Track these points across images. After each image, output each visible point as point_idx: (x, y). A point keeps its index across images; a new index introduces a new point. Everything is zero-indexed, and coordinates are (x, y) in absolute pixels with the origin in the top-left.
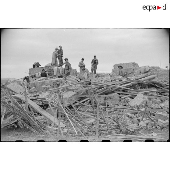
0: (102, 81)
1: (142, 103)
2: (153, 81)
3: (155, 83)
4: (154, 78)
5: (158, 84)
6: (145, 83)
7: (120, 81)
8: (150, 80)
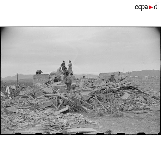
0: (100, 85)
1: (129, 98)
2: (130, 85)
3: (131, 87)
4: (130, 84)
5: (133, 87)
6: (126, 87)
7: (112, 85)
8: (128, 85)
